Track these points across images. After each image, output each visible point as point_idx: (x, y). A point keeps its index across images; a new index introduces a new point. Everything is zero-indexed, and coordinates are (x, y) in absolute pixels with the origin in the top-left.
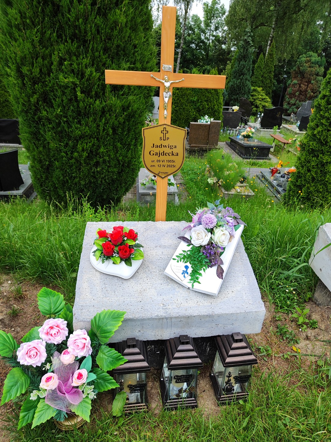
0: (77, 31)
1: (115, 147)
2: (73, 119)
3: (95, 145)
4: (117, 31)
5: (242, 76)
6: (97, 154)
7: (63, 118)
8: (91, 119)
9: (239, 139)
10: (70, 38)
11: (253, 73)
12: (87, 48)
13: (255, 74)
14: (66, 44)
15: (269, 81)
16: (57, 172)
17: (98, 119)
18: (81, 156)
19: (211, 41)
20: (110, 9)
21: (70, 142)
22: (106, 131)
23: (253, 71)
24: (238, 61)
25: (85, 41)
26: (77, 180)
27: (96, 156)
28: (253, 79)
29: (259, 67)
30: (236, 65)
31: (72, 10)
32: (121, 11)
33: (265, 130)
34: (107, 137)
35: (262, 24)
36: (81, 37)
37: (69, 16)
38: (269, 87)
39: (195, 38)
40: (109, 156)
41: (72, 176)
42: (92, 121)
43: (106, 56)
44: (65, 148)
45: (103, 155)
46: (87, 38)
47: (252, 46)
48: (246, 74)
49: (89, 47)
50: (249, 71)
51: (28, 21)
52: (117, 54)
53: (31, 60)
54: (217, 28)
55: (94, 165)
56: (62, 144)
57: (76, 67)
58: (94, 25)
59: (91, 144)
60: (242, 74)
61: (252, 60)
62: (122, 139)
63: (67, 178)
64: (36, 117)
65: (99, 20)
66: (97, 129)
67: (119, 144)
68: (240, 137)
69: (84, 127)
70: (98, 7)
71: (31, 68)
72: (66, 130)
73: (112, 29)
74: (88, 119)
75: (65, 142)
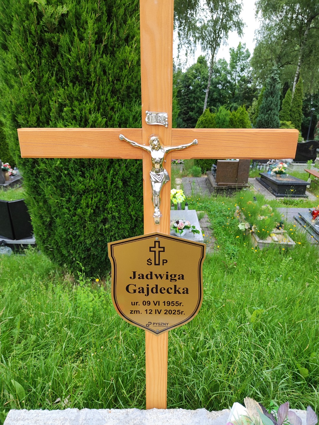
0: (78, 73)
1: (126, 200)
2: (76, 171)
3: (102, 200)
4: (126, 71)
5: (270, 111)
6: (104, 209)
7: (63, 170)
8: (96, 170)
9: (271, 175)
10: (71, 81)
11: (281, 108)
12: (91, 92)
13: (283, 108)
14: (66, 87)
15: (298, 115)
16: (60, 230)
17: (105, 171)
18: (84, 213)
19: (236, 81)
20: (119, 46)
21: (73, 197)
22: (114, 184)
23: (280, 105)
24: (265, 97)
25: (89, 84)
26: (82, 238)
27: (104, 212)
28: (281, 113)
29: (287, 102)
30: (264, 101)
31: (72, 48)
32: (132, 47)
33: (299, 164)
34: (116, 191)
35: (288, 63)
36: (84, 80)
37: (69, 57)
38: (298, 120)
39: (221, 79)
40: (119, 211)
41: (76, 234)
42: (98, 173)
43: (114, 99)
44: (67, 204)
45: (112, 211)
46: (89, 81)
47: (279, 83)
48: (274, 109)
49: (93, 90)
50: (277, 106)
51: (23, 65)
52: (128, 96)
53: (27, 108)
54: (242, 70)
55: (101, 222)
56: (64, 199)
57: (79, 113)
58: (99, 65)
59: (96, 199)
60: (270, 109)
61: (279, 96)
62: (136, 191)
63: (71, 236)
64: (34, 170)
65: (106, 60)
66: (105, 181)
67: (131, 197)
68: (272, 173)
69: (88, 181)
70: (105, 45)
71: (27, 117)
72: (67, 184)
73: (121, 69)
74: (94, 170)
75: (67, 197)
